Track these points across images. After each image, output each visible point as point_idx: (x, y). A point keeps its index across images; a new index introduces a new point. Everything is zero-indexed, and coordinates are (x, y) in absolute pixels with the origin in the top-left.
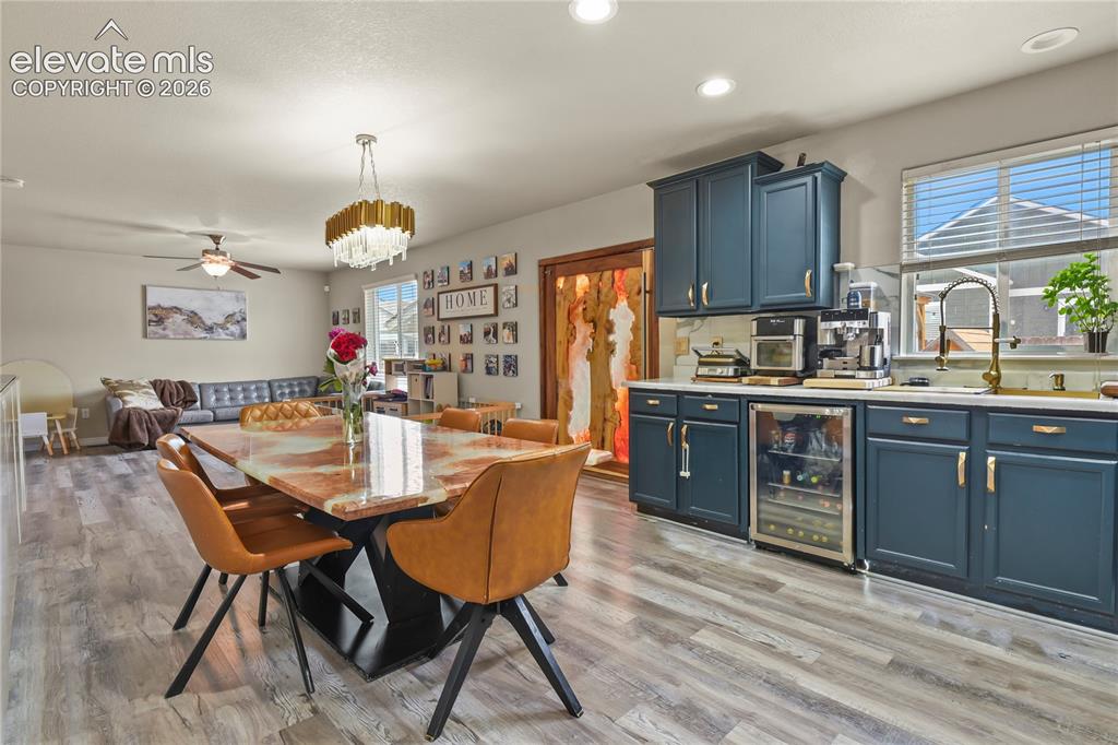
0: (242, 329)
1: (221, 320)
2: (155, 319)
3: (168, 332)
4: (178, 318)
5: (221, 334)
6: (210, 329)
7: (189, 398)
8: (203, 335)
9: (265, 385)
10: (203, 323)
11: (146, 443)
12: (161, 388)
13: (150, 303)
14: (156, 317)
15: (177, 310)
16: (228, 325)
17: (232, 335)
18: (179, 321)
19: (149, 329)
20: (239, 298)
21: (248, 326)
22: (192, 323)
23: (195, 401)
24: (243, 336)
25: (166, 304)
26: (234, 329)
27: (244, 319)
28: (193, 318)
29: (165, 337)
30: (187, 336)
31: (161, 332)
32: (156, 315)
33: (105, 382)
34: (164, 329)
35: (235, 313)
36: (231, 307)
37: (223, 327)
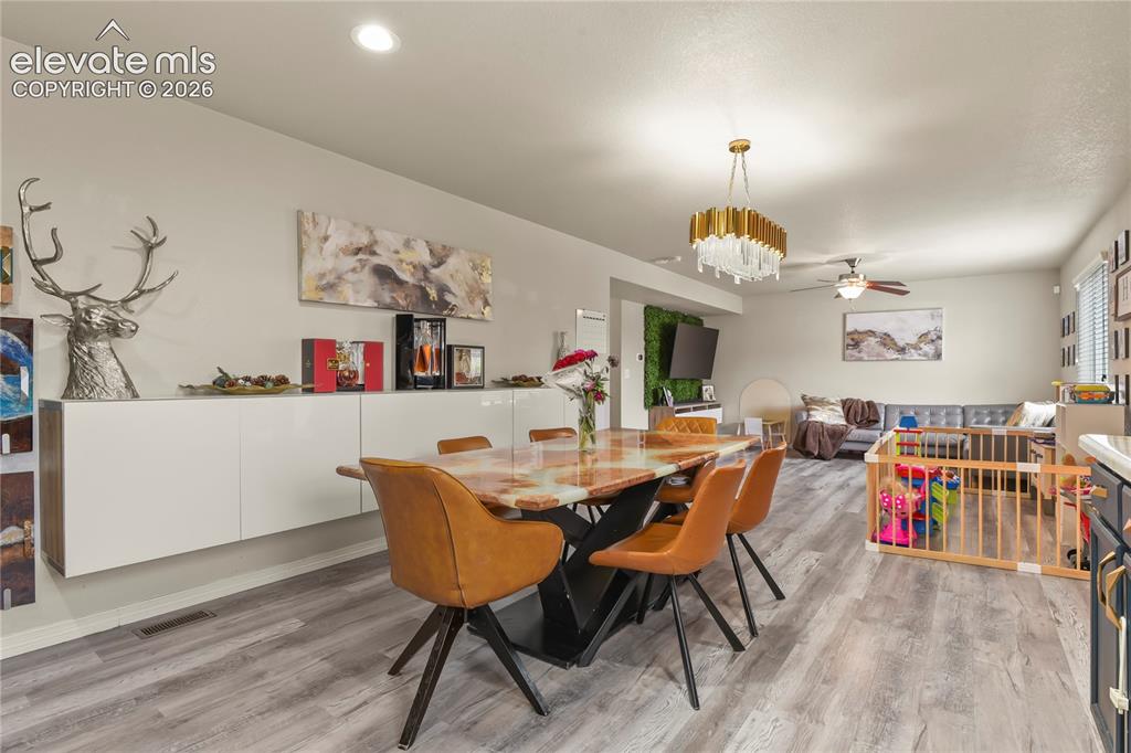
0: (936, 348)
1: (913, 340)
2: (852, 343)
3: (863, 355)
4: (872, 340)
5: (914, 354)
6: (902, 350)
7: (871, 418)
8: (895, 356)
9: (959, 411)
10: (896, 344)
11: (816, 453)
12: (849, 407)
13: (849, 328)
14: (854, 341)
15: (872, 333)
16: (922, 345)
17: (925, 355)
18: (873, 343)
19: (848, 352)
20: (935, 313)
21: (944, 345)
22: (885, 345)
23: (877, 422)
24: (938, 356)
25: (861, 328)
26: (928, 349)
27: (940, 338)
28: (887, 340)
29: (860, 359)
30: (880, 358)
31: (857, 354)
32: (853, 339)
33: (803, 398)
34: (859, 352)
35: (929, 332)
36: (926, 325)
37: (916, 347)
